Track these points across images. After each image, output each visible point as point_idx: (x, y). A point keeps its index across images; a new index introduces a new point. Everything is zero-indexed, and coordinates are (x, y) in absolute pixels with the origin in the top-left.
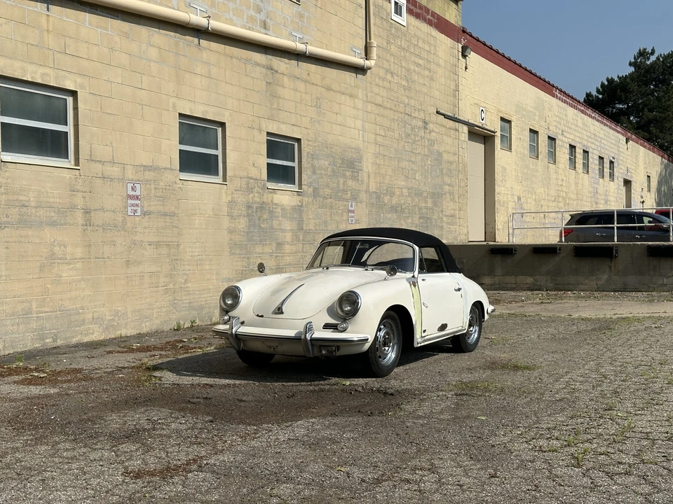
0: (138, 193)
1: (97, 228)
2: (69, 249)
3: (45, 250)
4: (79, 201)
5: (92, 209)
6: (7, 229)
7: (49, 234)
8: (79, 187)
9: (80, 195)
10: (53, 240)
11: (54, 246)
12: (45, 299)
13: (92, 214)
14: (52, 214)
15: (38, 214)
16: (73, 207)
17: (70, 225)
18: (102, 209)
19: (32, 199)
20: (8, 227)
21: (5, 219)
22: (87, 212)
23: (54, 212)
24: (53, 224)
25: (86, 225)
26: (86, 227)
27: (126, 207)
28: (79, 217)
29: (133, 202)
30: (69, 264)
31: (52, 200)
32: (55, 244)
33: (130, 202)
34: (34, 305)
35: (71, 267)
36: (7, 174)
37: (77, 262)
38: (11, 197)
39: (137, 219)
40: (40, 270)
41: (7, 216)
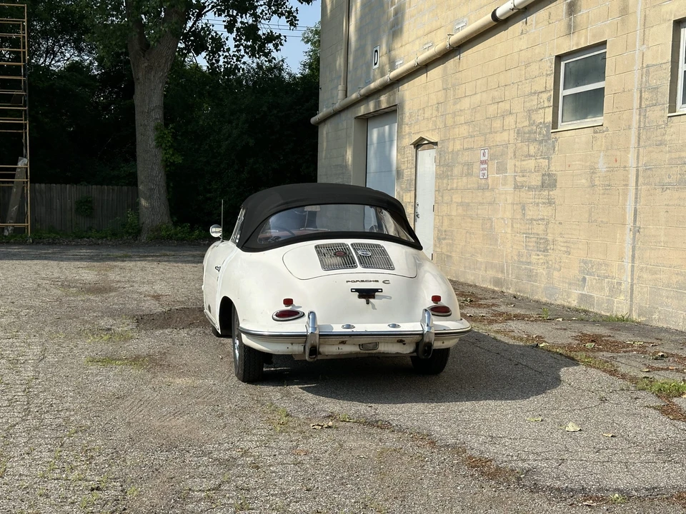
20: (669, 189)
21: (668, 180)
36: (672, 129)
38: (673, 155)
41: (669, 177)
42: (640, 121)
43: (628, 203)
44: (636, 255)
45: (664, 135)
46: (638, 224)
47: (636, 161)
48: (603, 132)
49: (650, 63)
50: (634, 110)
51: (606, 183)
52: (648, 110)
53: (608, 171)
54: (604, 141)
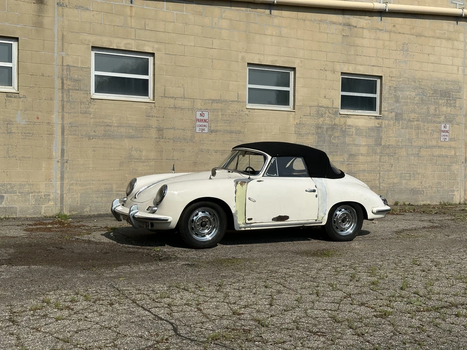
0: (206, 117)
1: (168, 140)
2: (144, 153)
3: (124, 153)
4: (154, 122)
5: (165, 128)
6: (94, 139)
7: (127, 143)
8: (153, 114)
9: (154, 119)
10: (131, 147)
11: (132, 150)
12: (123, 183)
13: (164, 131)
14: (131, 131)
15: (119, 131)
16: (148, 127)
17: (145, 137)
18: (174, 128)
19: (114, 122)
20: (95, 138)
21: (93, 133)
22: (160, 130)
23: (133, 130)
24: (131, 137)
25: (159, 138)
26: (158, 140)
27: (194, 127)
28: (153, 133)
29: (200, 124)
30: (144, 162)
31: (131, 122)
32: (133, 149)
33: (198, 123)
34: (114, 187)
35: (145, 164)
36: (95, 106)
37: (151, 161)
38: (98, 120)
39: (205, 135)
40: (120, 165)
41: (95, 132)
42: (63, 97)
43: (54, 145)
44: (65, 176)
45: (88, 108)
46: (65, 158)
47: (60, 120)
48: (20, 98)
49: (70, 64)
50: (56, 89)
51: (27, 131)
52: (71, 91)
53: (29, 124)
54: (20, 103)
